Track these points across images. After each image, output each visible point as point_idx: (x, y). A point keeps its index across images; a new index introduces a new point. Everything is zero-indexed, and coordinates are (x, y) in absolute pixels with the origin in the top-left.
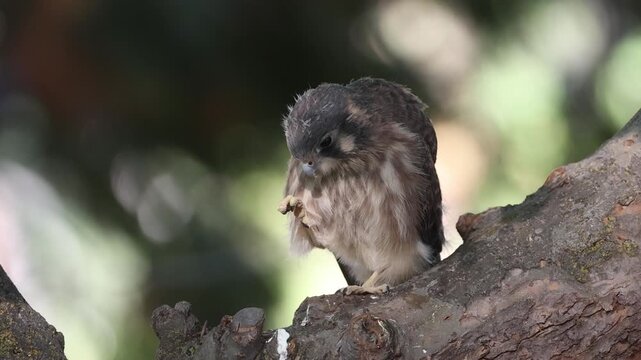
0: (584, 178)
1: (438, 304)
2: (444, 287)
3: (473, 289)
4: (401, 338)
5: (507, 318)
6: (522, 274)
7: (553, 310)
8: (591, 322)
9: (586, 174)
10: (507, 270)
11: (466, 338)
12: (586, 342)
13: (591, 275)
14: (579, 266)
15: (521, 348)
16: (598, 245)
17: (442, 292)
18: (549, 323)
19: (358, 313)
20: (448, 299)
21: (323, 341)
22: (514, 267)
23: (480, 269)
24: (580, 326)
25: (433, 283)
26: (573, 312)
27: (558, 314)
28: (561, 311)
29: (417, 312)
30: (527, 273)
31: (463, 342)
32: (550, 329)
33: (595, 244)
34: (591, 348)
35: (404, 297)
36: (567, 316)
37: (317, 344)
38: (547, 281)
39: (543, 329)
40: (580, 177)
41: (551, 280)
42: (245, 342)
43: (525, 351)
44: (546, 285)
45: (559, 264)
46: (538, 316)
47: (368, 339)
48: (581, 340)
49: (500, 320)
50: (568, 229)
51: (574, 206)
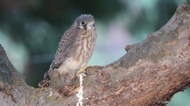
0: (157, 36)
1: (120, 68)
2: (122, 64)
3: (129, 64)
4: (111, 77)
5: (138, 71)
6: (142, 61)
7: (150, 69)
8: (159, 72)
9: (158, 35)
10: (138, 59)
11: (128, 77)
12: (158, 77)
13: (159, 61)
14: (156, 58)
15: (141, 79)
16: (161, 53)
17: (121, 65)
18: (148, 73)
19: (100, 71)
20: (123, 67)
21: (91, 78)
22: (139, 59)
23: (131, 59)
24: (156, 73)
25: (119, 63)
26: (154, 70)
27: (151, 70)
28: (152, 70)
29: (115, 70)
30: (143, 60)
31: (127, 78)
32: (149, 74)
33: (160, 53)
34: (159, 79)
35: (112, 66)
36: (153, 71)
37: (90, 79)
38: (148, 62)
39: (147, 74)
40: (156, 36)
41: (149, 62)
42: (72, 78)
43: (142, 80)
44: (148, 63)
45: (151, 58)
46: (145, 71)
47: (103, 77)
48: (157, 77)
49: (136, 72)
50: (153, 49)
51: (155, 43)
